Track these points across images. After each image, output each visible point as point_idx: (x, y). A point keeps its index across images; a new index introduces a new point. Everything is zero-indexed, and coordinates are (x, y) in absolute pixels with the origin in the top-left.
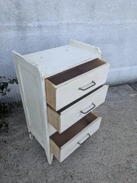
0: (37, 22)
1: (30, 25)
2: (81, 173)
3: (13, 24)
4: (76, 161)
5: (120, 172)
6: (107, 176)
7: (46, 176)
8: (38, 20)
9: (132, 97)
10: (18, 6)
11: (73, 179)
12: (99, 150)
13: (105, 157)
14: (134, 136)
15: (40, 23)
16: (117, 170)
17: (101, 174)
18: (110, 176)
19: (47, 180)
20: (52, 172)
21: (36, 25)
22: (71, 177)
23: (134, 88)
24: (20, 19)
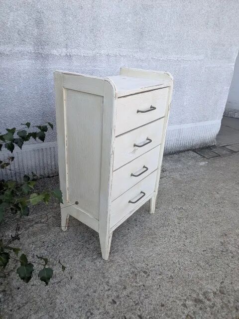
0: (64, 50)
1: (54, 52)
2: (159, 265)
3: (30, 48)
4: (146, 252)
5: (215, 257)
6: (198, 265)
7: (104, 277)
8: (67, 46)
9: (202, 166)
10: (39, 23)
11: (149, 275)
12: (177, 234)
13: (188, 241)
14: (220, 211)
15: (69, 50)
16: (210, 254)
17: (189, 263)
18: (202, 264)
19: (108, 282)
20: (111, 270)
21: (64, 54)
22: (145, 272)
23: (201, 156)
24: (40, 43)
